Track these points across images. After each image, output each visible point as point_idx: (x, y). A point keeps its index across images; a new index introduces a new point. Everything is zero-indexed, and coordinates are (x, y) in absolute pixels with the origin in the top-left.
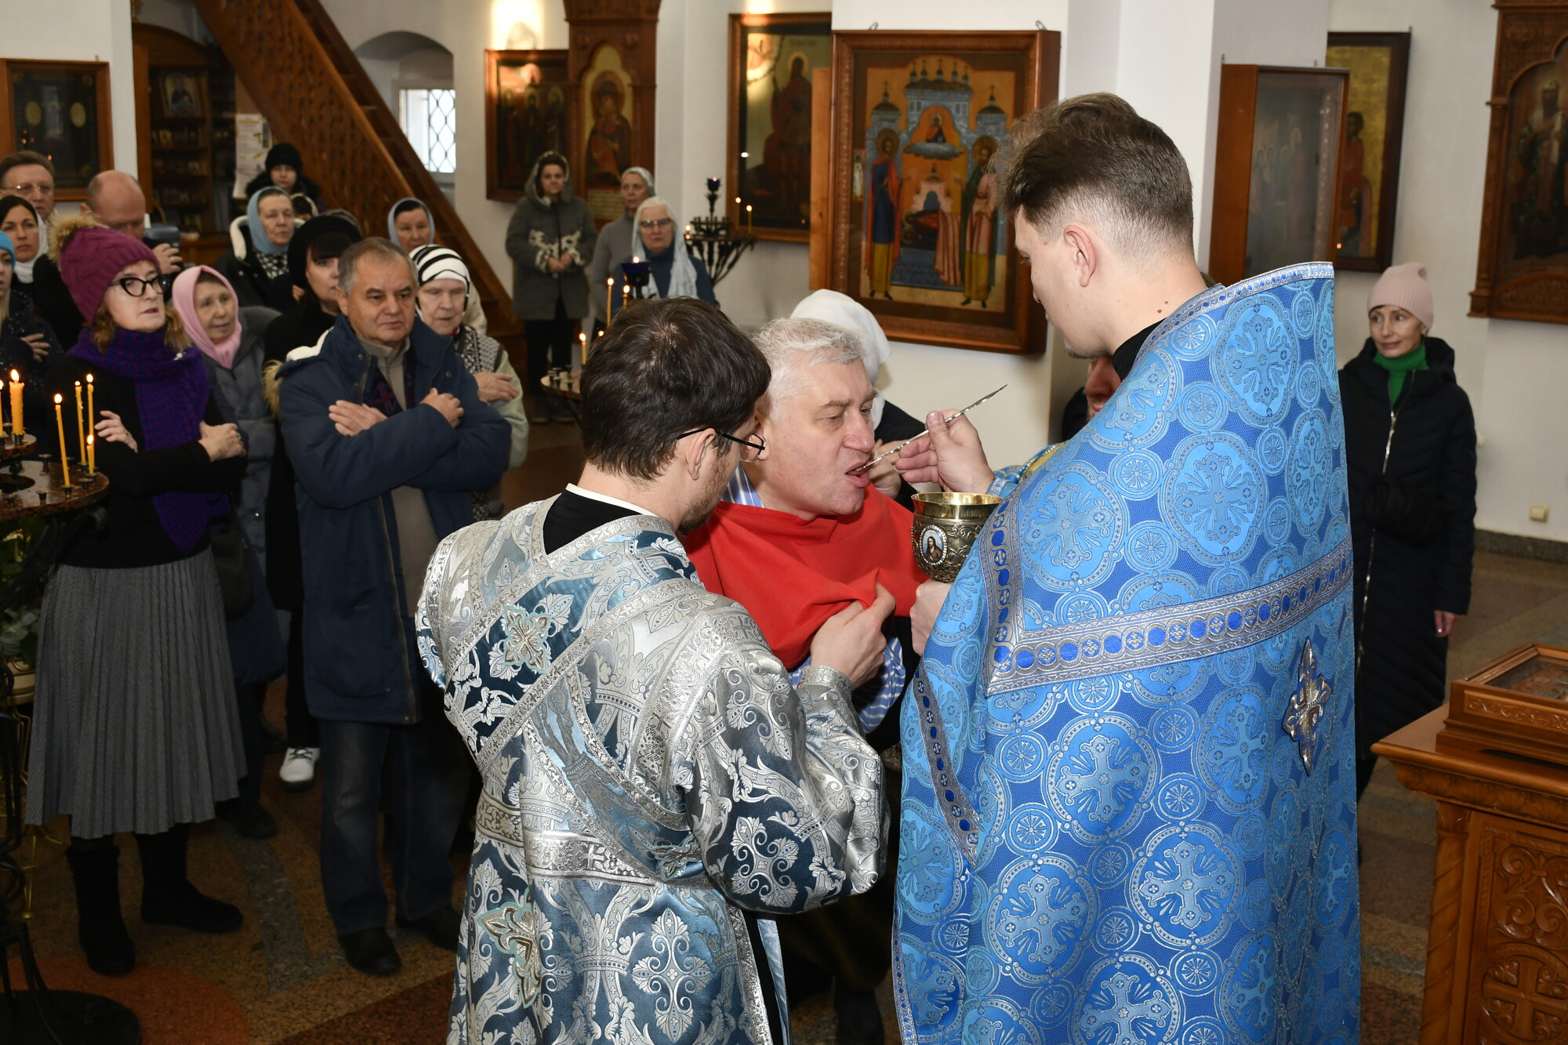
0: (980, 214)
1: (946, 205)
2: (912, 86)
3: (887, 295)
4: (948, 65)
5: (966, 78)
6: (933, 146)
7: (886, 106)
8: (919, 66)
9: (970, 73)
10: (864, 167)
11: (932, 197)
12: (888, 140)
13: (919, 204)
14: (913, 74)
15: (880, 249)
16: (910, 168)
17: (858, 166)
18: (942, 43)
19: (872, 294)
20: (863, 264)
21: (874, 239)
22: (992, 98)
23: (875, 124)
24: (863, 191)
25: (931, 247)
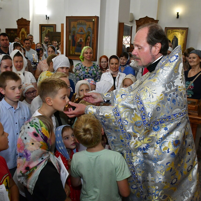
0: (88, 42)
1: (83, 41)
2: (78, 24)
4: (83, 21)
5: (86, 23)
6: (81, 33)
7: (74, 27)
8: (79, 21)
10: (71, 36)
11: (81, 40)
12: (74, 32)
13: (79, 41)
14: (78, 22)
15: (73, 47)
16: (78, 36)
17: (70, 36)
18: (82, 18)
19: (72, 53)
20: (71, 49)
21: (73, 46)
22: (89, 26)
24: (71, 39)
25: (81, 47)
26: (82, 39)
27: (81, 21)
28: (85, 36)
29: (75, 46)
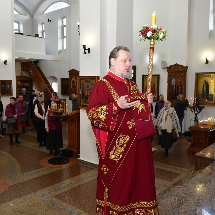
1: (89, 95)
2: (85, 82)
4: (89, 80)
6: (88, 88)
7: (83, 84)
8: (86, 80)
11: (88, 94)
12: (83, 87)
13: (86, 95)
15: (83, 99)
16: (85, 91)
18: (88, 77)
20: (81, 101)
21: (82, 98)
22: (93, 83)
23: (82, 86)
24: (81, 93)
25: (88, 99)
26: (88, 93)
27: (87, 80)
28: (90, 91)
29: (84, 99)
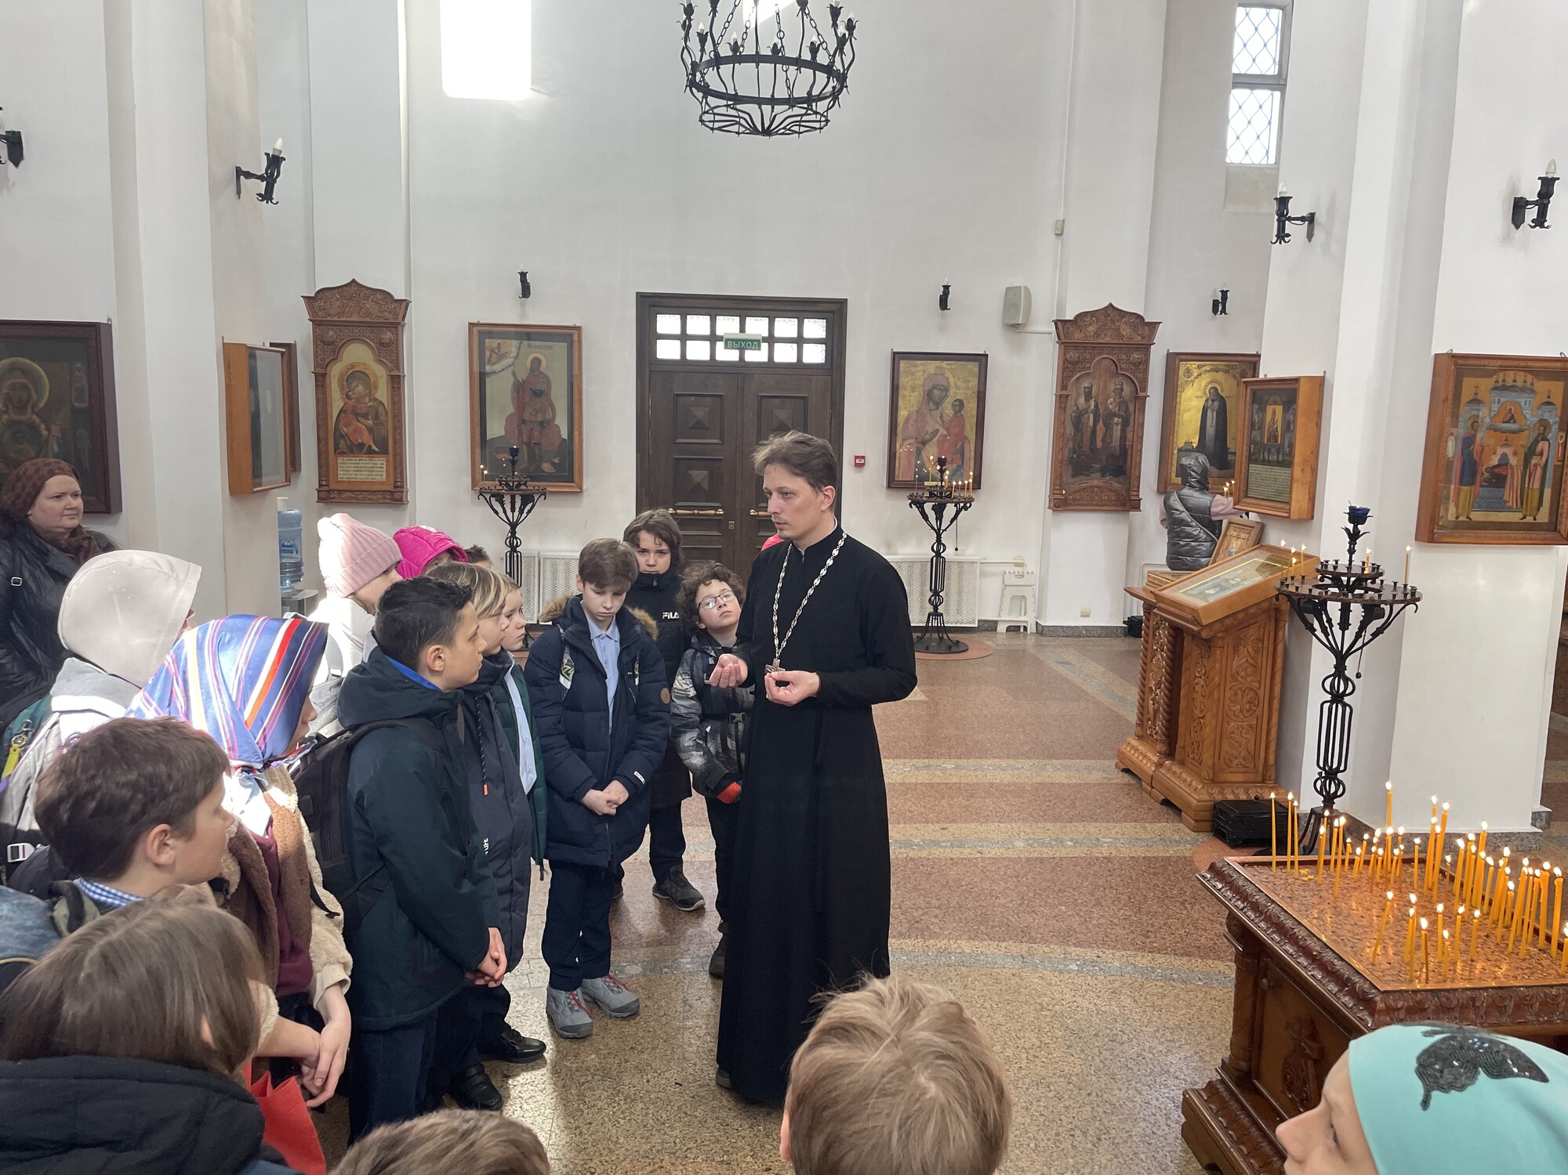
0: (1536, 466)
1: (1513, 461)
2: (1495, 388)
3: (1468, 517)
4: (1521, 377)
5: (1532, 384)
6: (1507, 426)
7: (1476, 401)
8: (1501, 376)
9: (1535, 381)
10: (1456, 439)
11: (1504, 456)
12: (1475, 422)
13: (1495, 461)
14: (1497, 382)
15: (1464, 488)
18: (1518, 363)
19: (1457, 518)
20: (1450, 500)
21: (1461, 483)
22: (1549, 397)
24: (1454, 454)
25: (1503, 486)
26: (1508, 451)
27: (1509, 377)
28: (1524, 440)
29: (1470, 484)
